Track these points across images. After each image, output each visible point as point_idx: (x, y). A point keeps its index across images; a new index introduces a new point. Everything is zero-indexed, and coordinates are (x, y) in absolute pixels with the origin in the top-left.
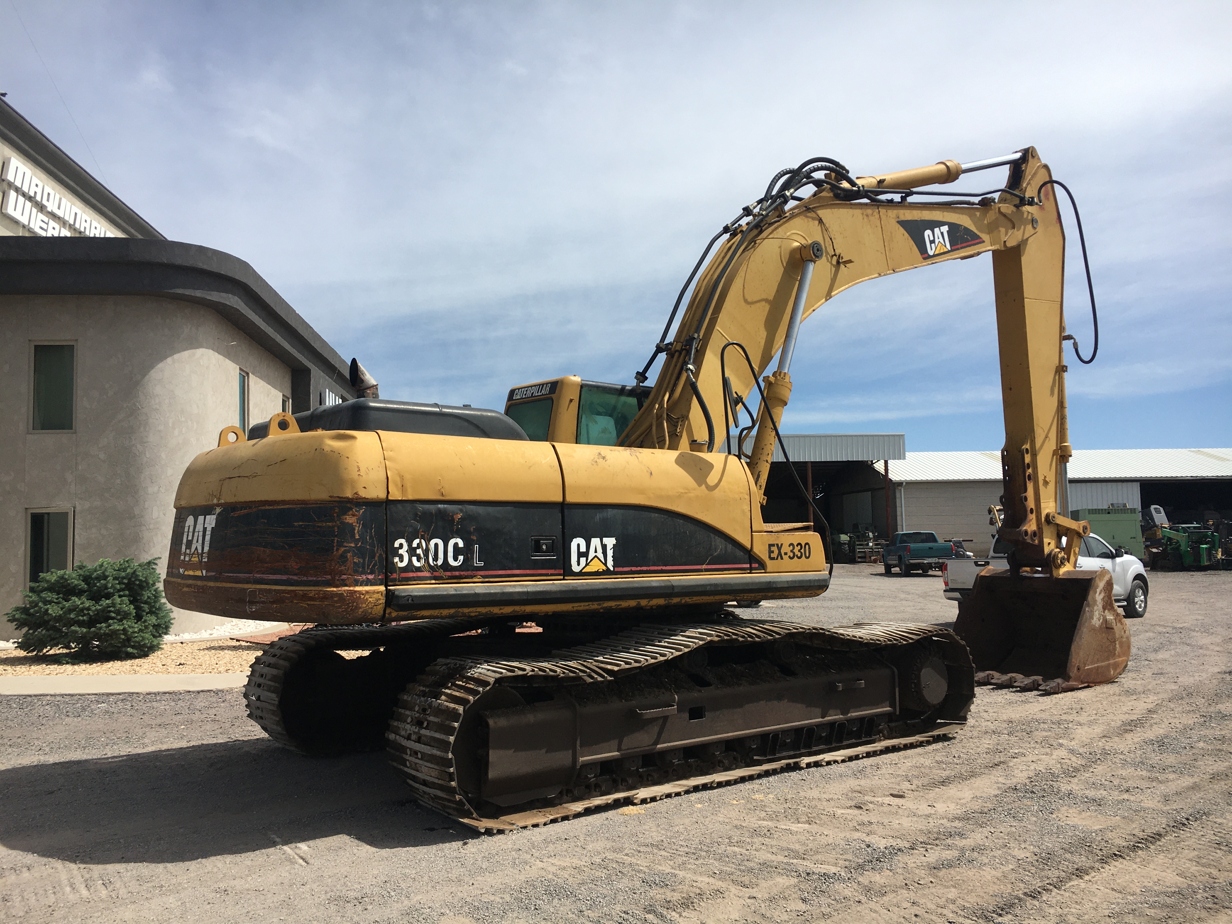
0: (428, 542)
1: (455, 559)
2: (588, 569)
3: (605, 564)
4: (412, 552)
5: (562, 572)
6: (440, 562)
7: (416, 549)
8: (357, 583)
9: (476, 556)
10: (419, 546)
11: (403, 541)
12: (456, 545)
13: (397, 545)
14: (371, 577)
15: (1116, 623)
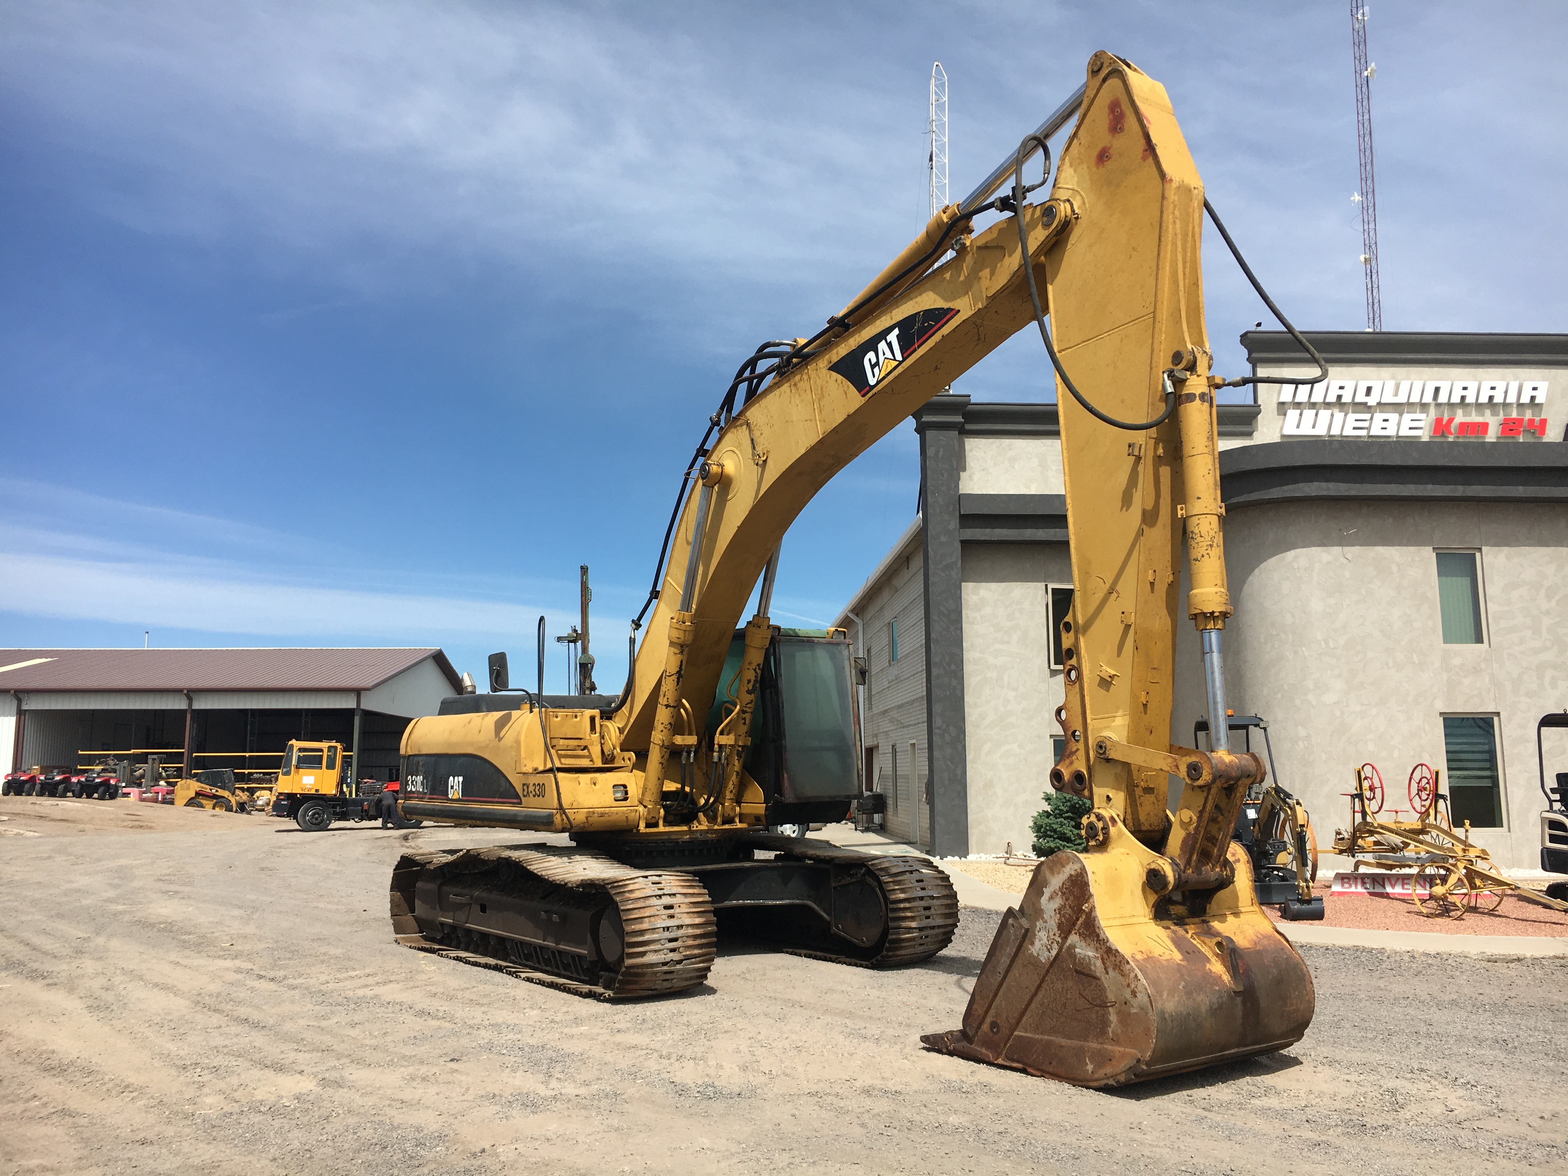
0: (415, 777)
1: (421, 787)
2: (453, 797)
3: (459, 794)
4: (412, 783)
5: (446, 798)
6: (418, 789)
9: (425, 786)
10: (413, 779)
11: (409, 777)
12: (421, 779)
15: (1105, 969)
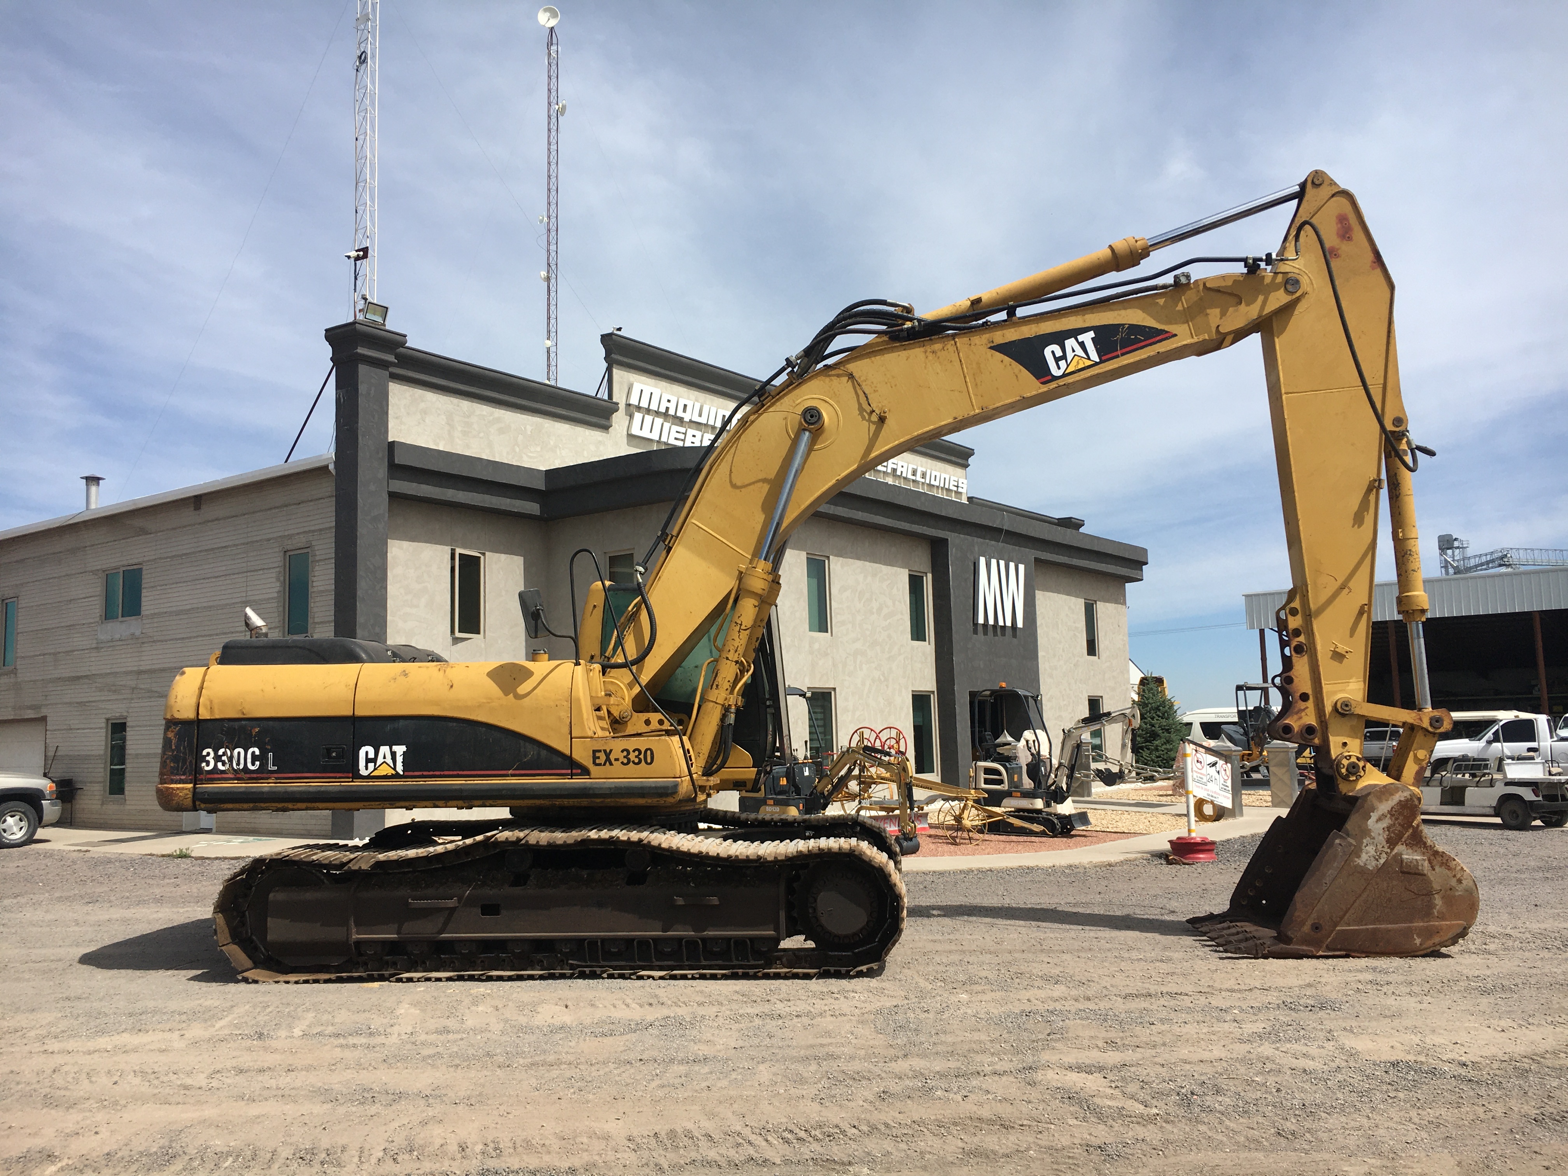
0: (232, 751)
1: (253, 764)
2: (375, 773)
3: (394, 769)
4: (218, 758)
5: (351, 775)
6: (241, 766)
7: (221, 756)
8: (173, 782)
9: (270, 762)
10: (224, 754)
11: (210, 750)
12: (253, 753)
13: (204, 753)
14: (183, 777)
15: (1432, 867)
